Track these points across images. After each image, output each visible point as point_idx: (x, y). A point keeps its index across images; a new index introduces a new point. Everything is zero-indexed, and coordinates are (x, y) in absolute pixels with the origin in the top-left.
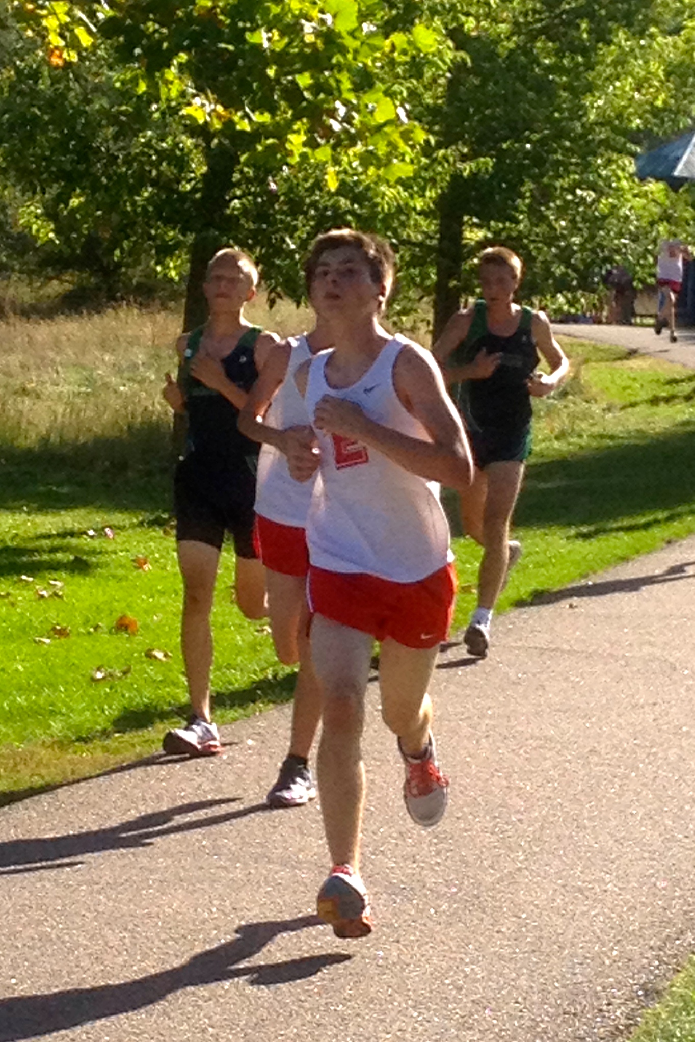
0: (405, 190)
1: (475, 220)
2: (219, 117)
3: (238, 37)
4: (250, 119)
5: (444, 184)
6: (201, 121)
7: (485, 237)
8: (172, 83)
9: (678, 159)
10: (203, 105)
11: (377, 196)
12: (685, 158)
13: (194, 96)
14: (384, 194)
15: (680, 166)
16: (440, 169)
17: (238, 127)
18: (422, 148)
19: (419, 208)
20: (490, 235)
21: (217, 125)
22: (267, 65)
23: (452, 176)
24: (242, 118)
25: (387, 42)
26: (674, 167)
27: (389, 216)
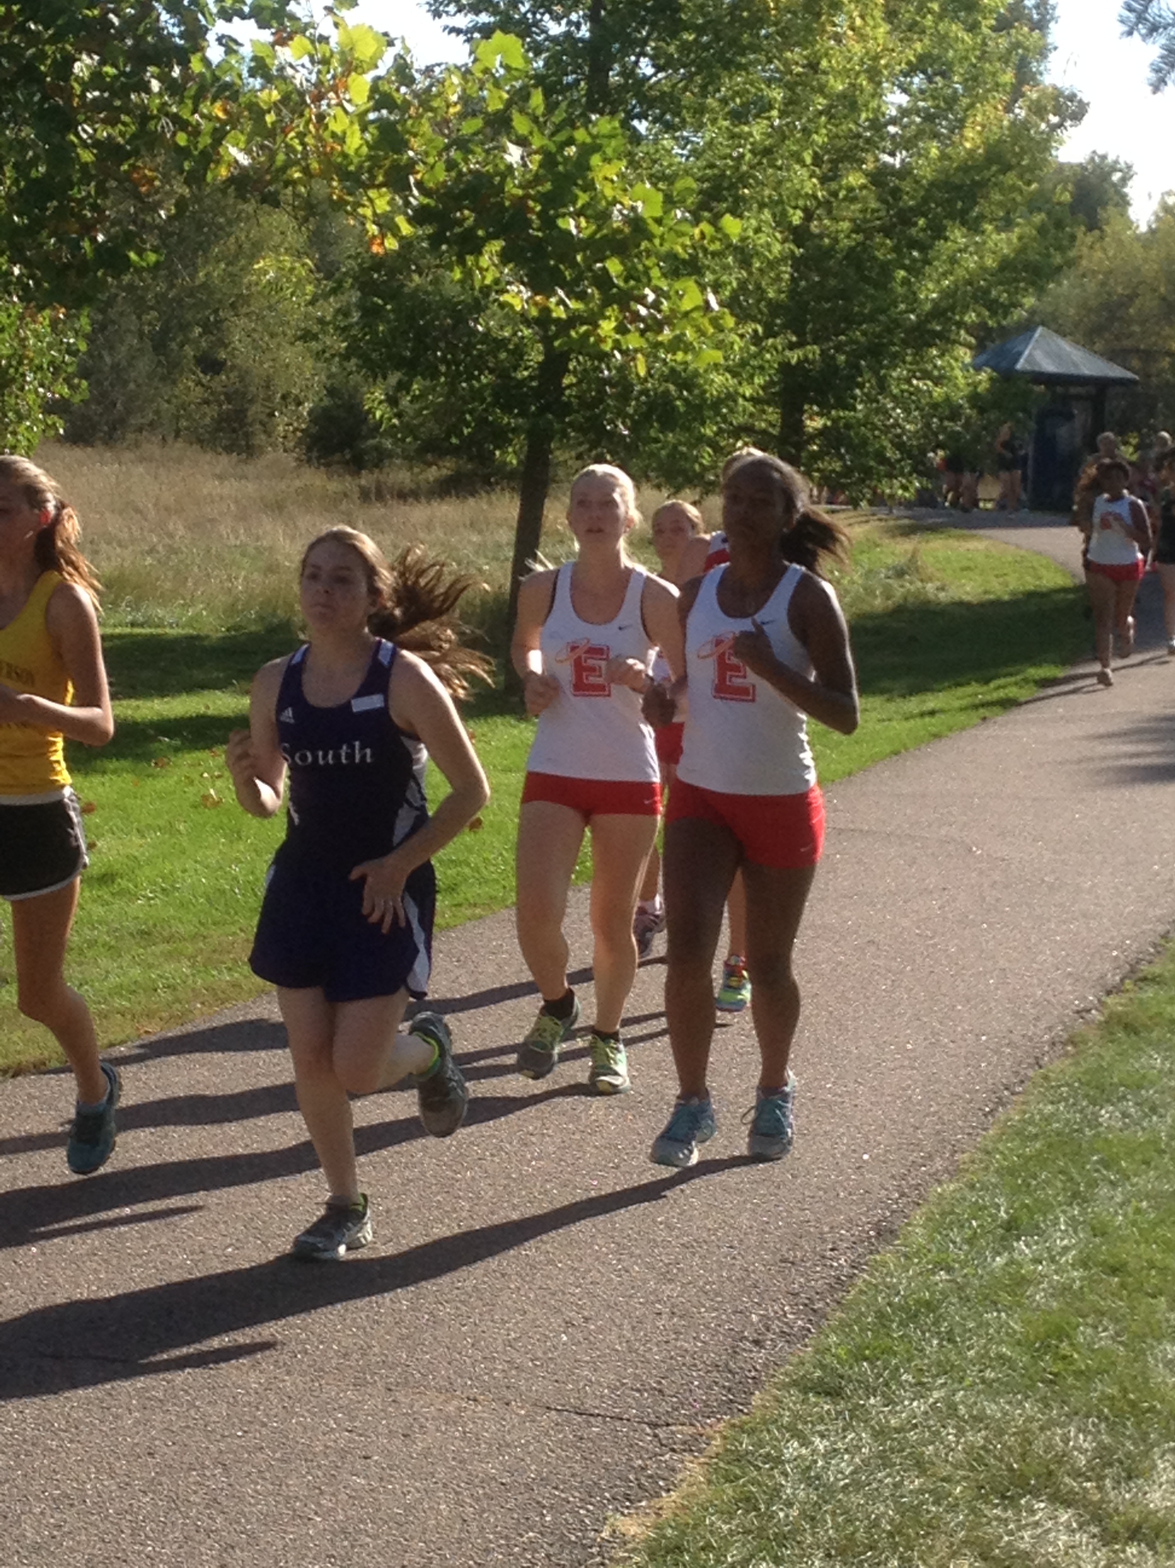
0: (733, 377)
1: (815, 408)
2: (536, 304)
3: (549, 223)
4: (566, 306)
5: (772, 372)
6: (518, 308)
7: (825, 425)
8: (487, 270)
9: (1020, 354)
10: (520, 292)
11: (705, 383)
12: (1027, 353)
13: (509, 283)
14: (713, 381)
15: (1022, 361)
16: (768, 356)
17: (554, 315)
18: (752, 338)
19: (748, 394)
20: (829, 423)
21: (534, 312)
22: (577, 252)
23: (779, 364)
24: (558, 304)
25: (697, 232)
26: (1016, 361)
27: (717, 404)
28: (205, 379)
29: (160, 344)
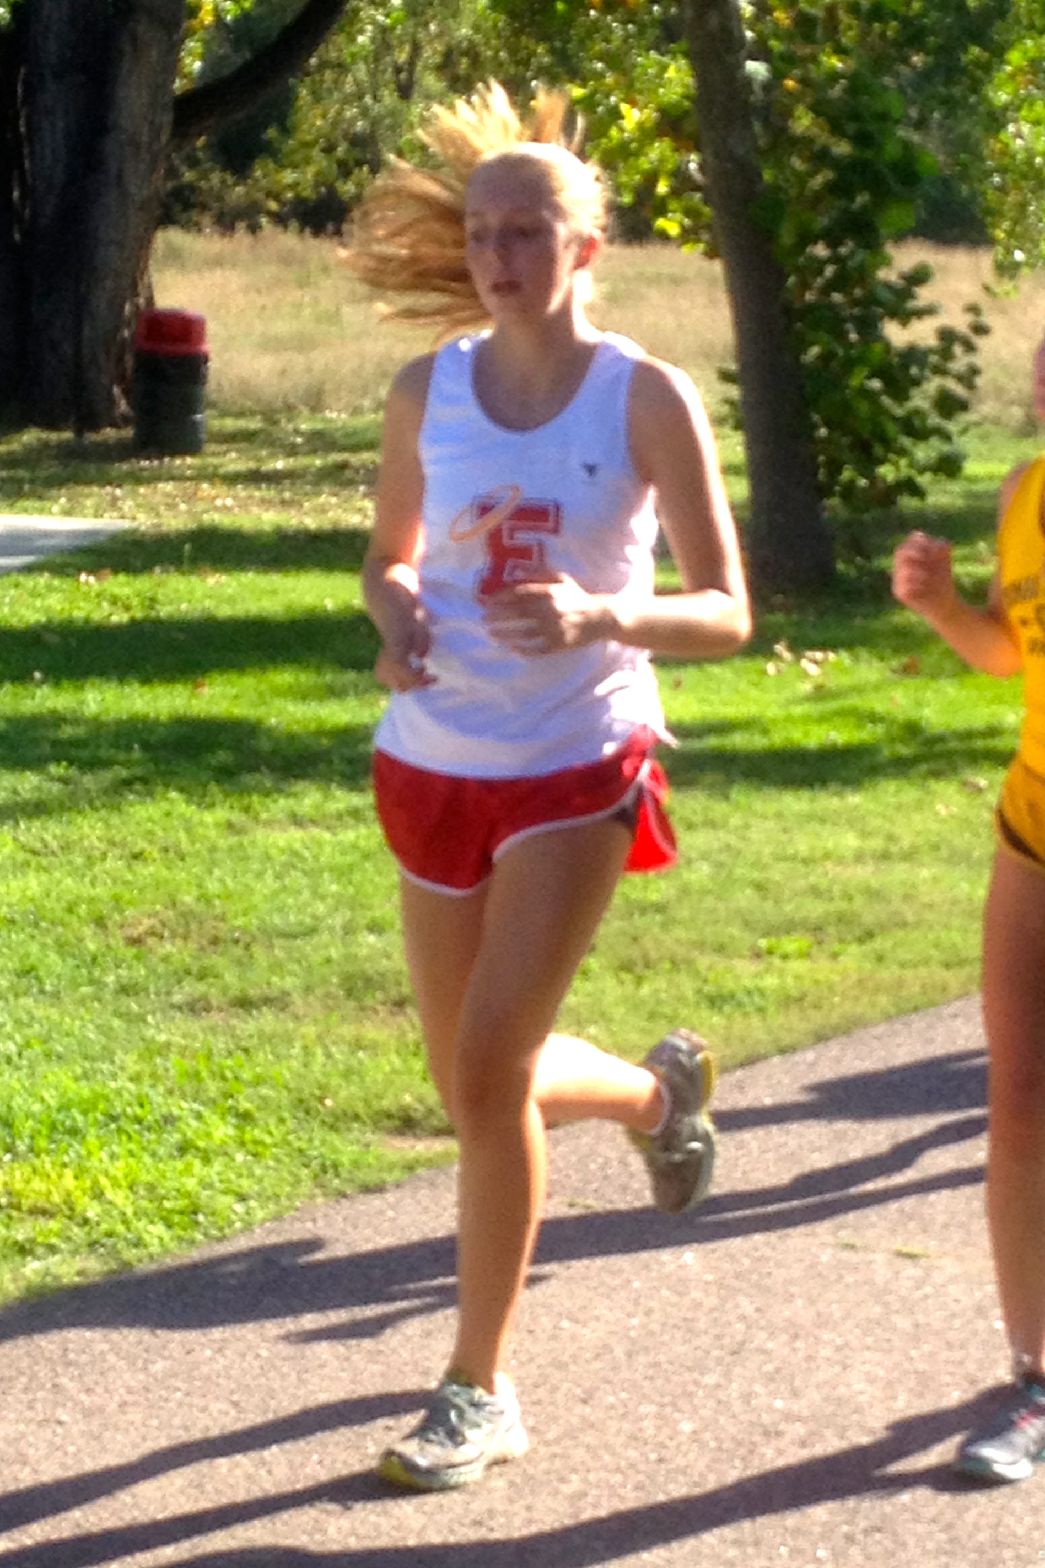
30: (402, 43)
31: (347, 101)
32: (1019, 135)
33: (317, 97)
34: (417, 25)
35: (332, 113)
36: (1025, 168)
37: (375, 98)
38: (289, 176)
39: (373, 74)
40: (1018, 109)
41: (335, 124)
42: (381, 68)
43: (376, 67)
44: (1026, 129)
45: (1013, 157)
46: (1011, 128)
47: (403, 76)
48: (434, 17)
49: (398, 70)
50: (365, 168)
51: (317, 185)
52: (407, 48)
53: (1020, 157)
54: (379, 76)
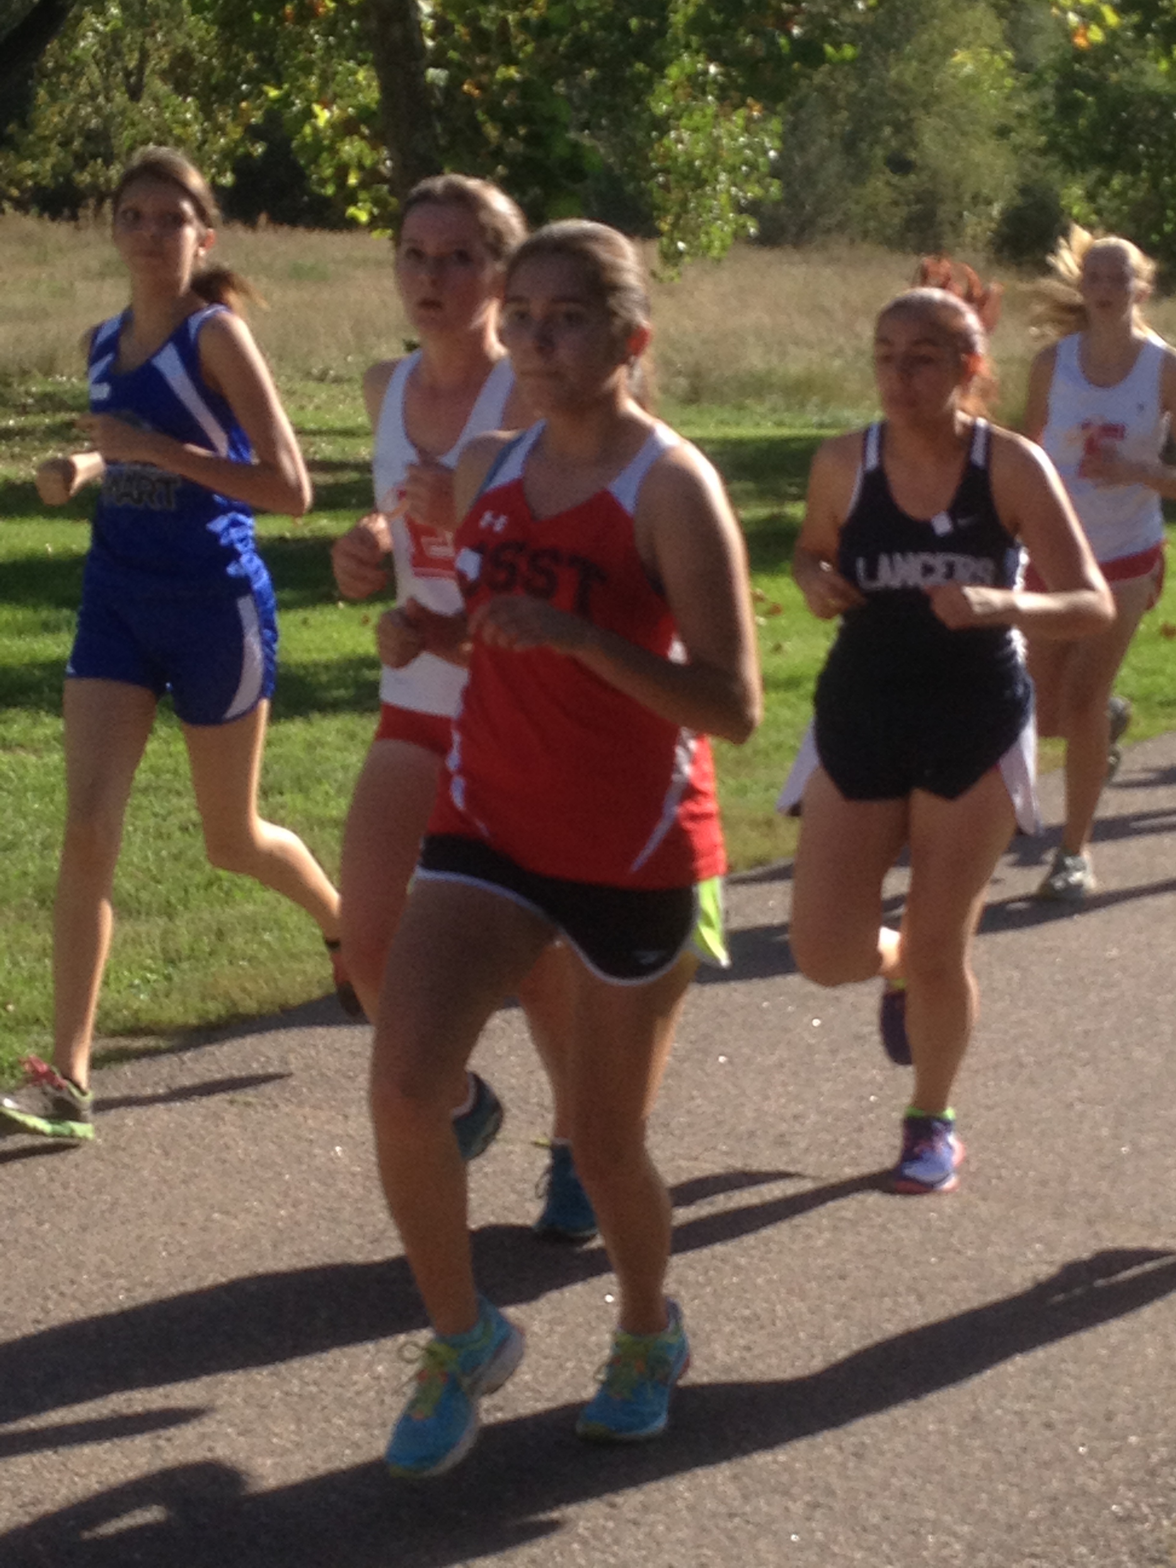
28: (895, 179)
29: (850, 145)
30: (131, 51)
31: (81, 100)
32: (680, 140)
33: (54, 97)
34: (145, 36)
35: (68, 111)
36: (686, 170)
37: (108, 99)
38: (28, 167)
39: (105, 77)
40: (679, 118)
41: (71, 121)
42: (112, 72)
43: (108, 72)
44: (686, 135)
45: (675, 159)
46: (673, 134)
47: (133, 80)
48: (160, 28)
49: (128, 74)
50: (100, 161)
51: (55, 176)
52: (136, 55)
53: (681, 159)
54: (111, 79)
